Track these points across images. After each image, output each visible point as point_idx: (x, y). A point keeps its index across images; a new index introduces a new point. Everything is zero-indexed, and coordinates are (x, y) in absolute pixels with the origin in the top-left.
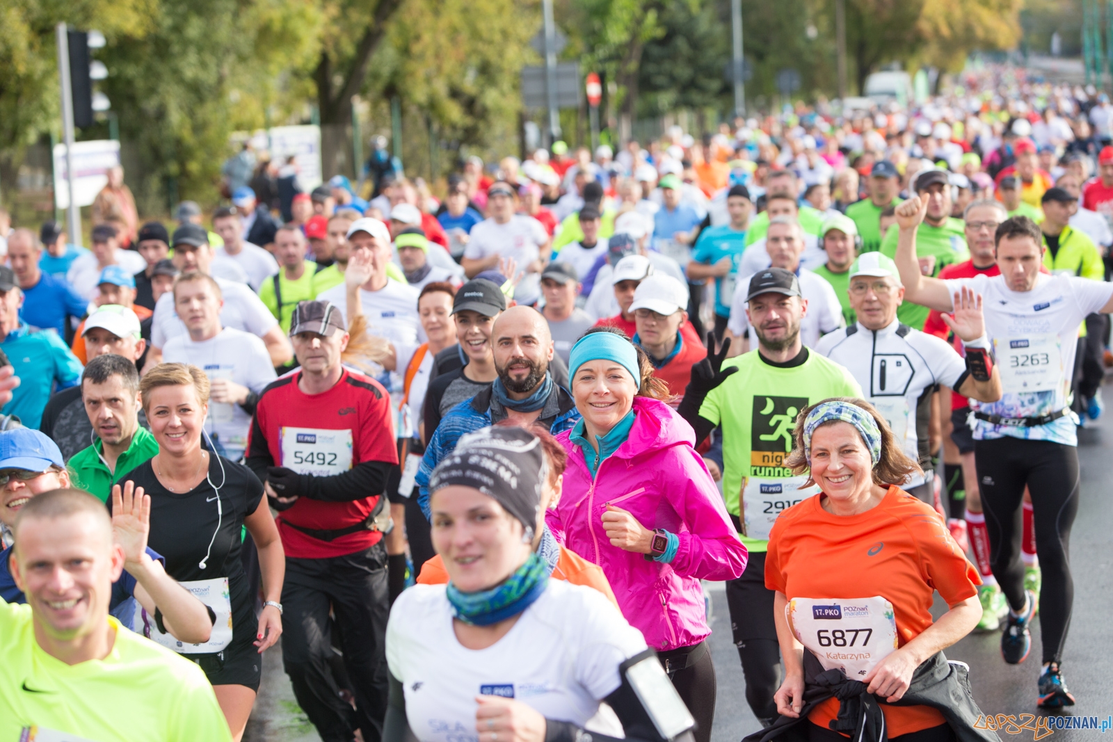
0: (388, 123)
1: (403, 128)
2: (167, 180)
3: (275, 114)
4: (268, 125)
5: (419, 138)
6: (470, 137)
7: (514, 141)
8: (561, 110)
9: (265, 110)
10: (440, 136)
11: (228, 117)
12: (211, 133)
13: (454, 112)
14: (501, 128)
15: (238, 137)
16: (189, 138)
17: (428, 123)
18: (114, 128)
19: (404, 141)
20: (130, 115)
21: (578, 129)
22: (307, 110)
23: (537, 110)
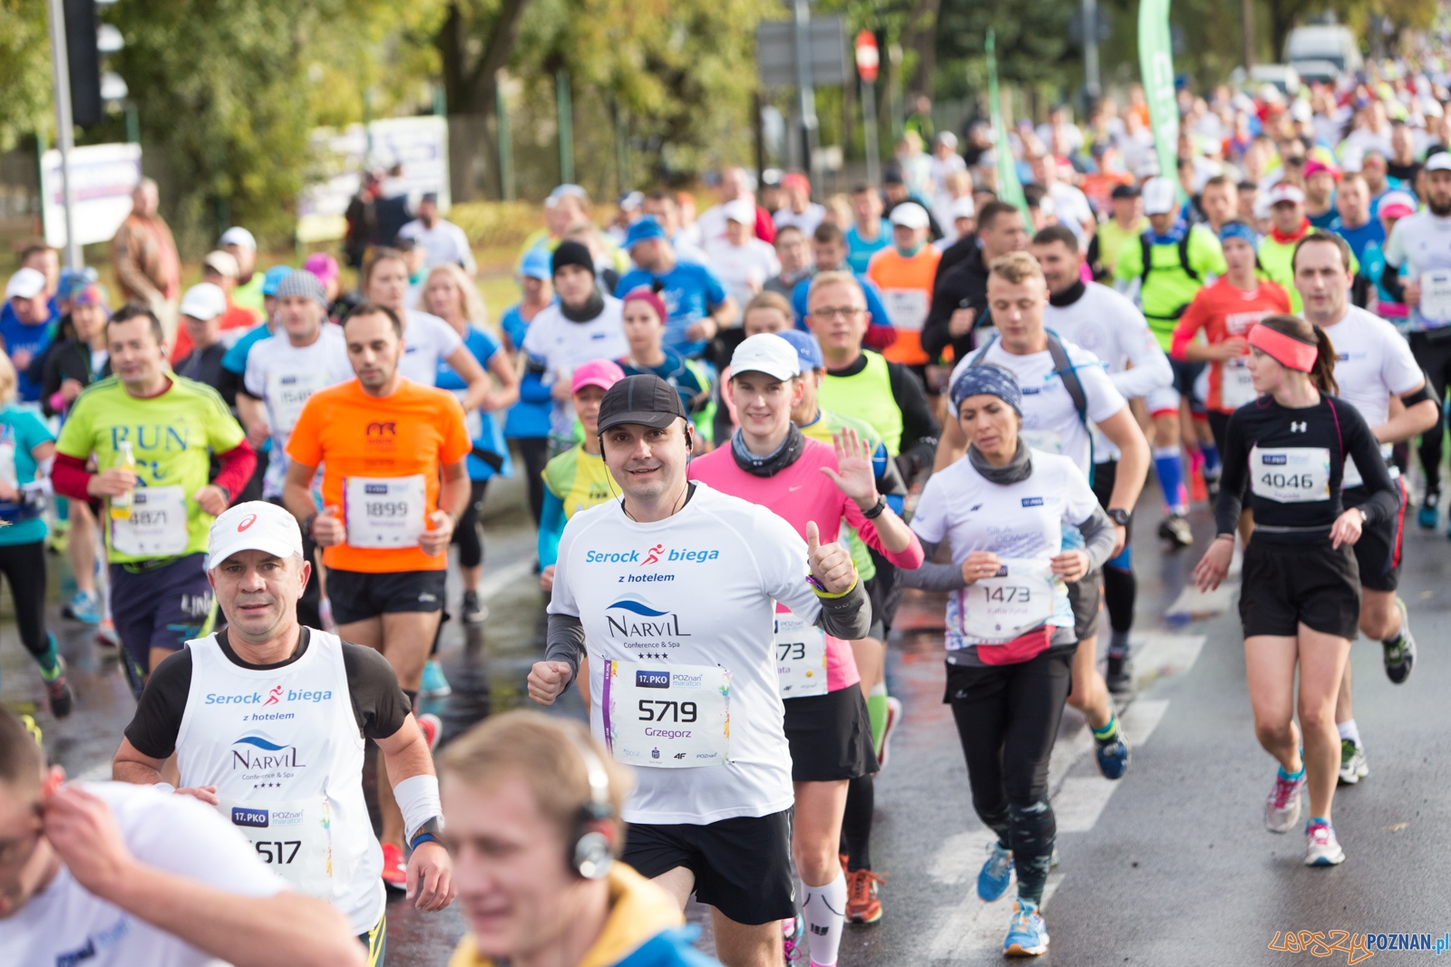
0: (552, 111)
1: (574, 119)
2: (213, 202)
3: (378, 99)
4: (367, 116)
5: (601, 134)
6: (678, 130)
7: (744, 136)
8: (816, 89)
9: (362, 95)
10: (631, 128)
11: (306, 105)
12: (281, 130)
13: (653, 94)
14: (725, 117)
15: (320, 135)
16: (247, 139)
17: (613, 111)
18: (132, 123)
19: (576, 138)
20: (157, 104)
21: (844, 118)
22: (427, 93)
23: (783, 89)
